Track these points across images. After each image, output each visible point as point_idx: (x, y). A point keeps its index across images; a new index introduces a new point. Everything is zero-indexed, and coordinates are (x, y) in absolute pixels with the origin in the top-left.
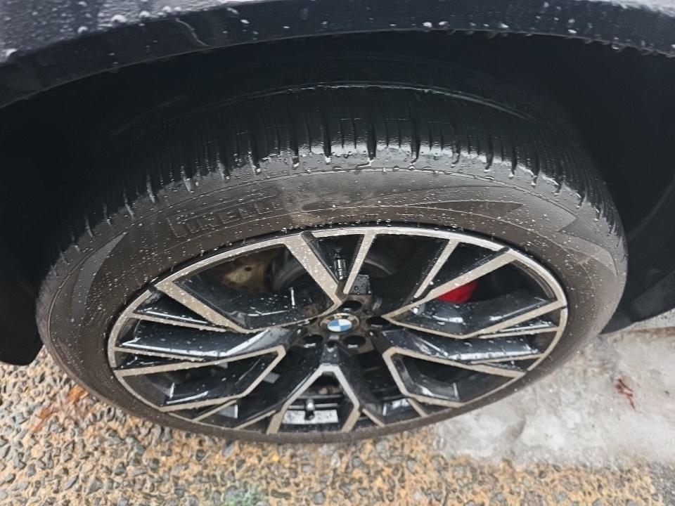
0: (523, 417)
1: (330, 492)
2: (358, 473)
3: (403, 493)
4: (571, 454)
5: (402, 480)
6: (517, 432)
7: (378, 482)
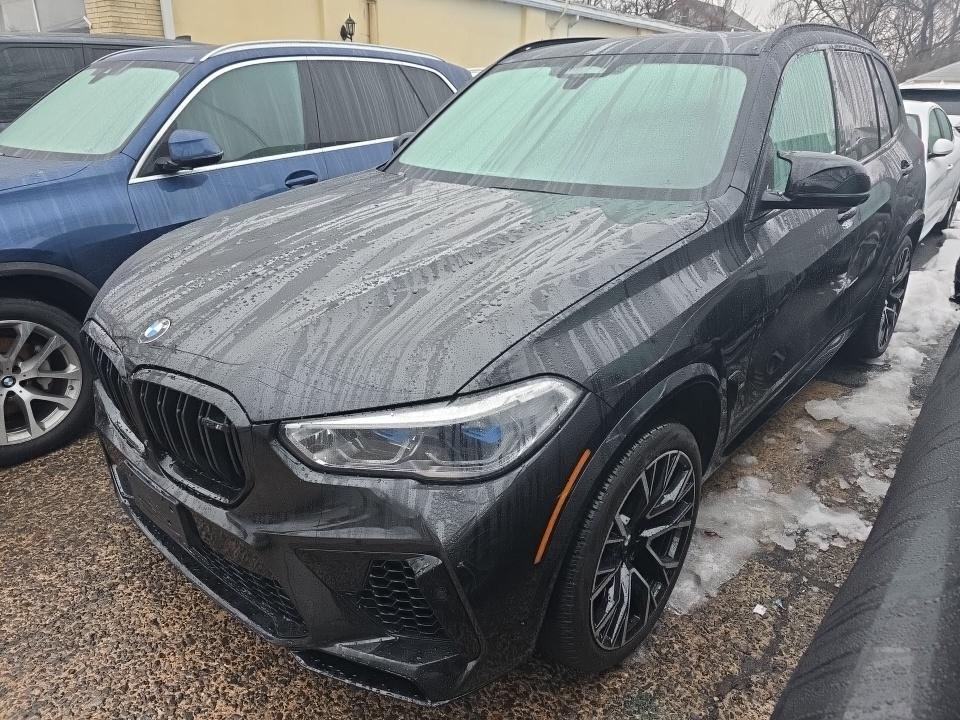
0: (692, 572)
1: (664, 667)
2: (664, 651)
3: (689, 641)
4: (724, 572)
5: (683, 638)
6: (698, 580)
7: (676, 647)
